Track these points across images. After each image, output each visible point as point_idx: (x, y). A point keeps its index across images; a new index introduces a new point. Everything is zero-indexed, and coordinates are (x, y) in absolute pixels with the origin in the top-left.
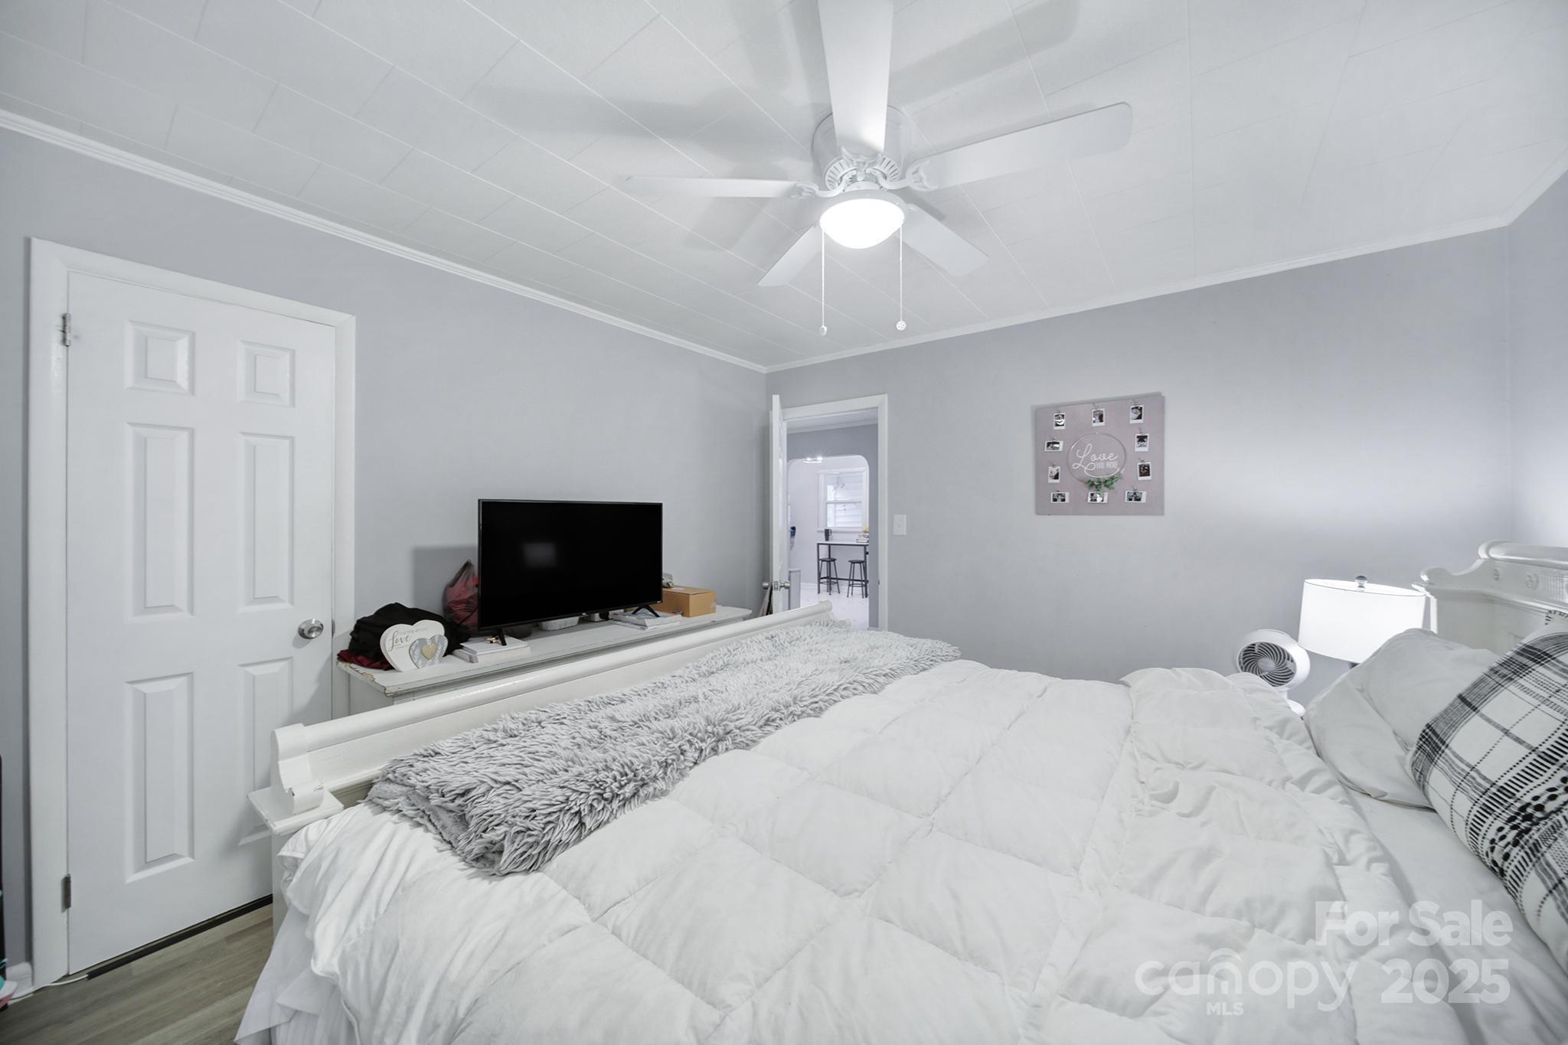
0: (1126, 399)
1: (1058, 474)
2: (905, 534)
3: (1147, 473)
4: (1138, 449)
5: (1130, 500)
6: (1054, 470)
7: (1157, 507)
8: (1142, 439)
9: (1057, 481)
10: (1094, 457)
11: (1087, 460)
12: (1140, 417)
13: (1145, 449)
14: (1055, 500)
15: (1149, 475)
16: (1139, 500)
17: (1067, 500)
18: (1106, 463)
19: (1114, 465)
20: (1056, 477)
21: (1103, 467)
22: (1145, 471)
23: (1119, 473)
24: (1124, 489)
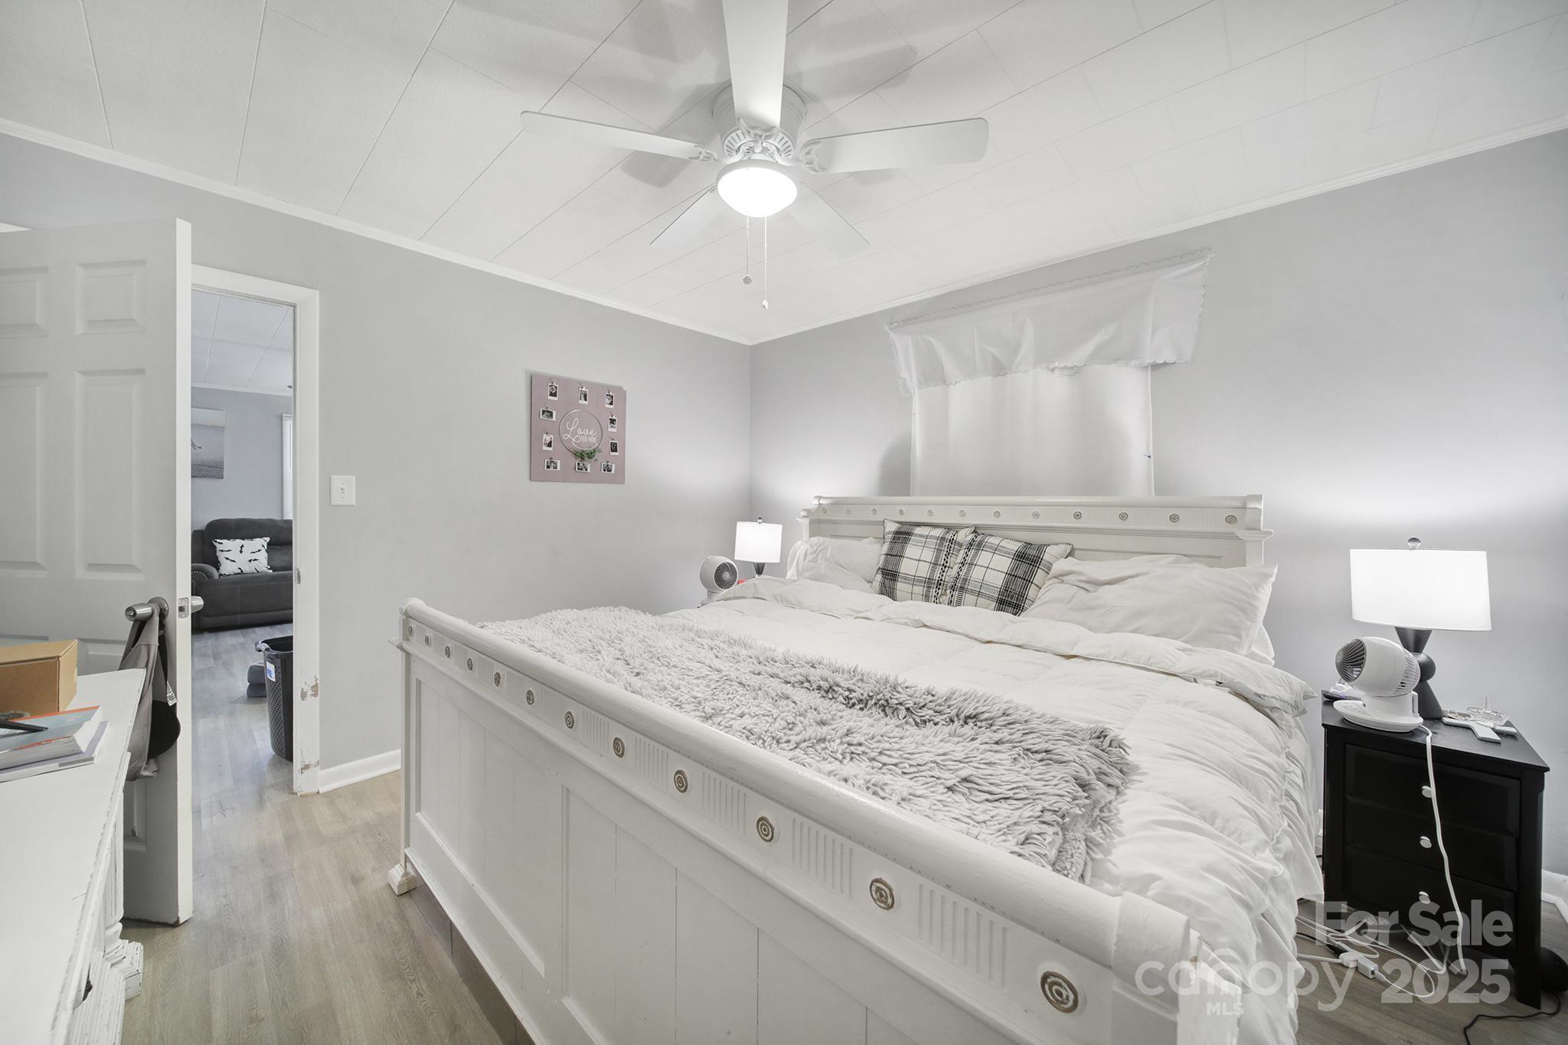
0: (603, 386)
1: (551, 442)
2: (354, 504)
3: (615, 450)
4: (610, 430)
5: (605, 470)
6: (547, 438)
7: (620, 479)
8: (612, 421)
9: (551, 449)
10: (580, 431)
11: (574, 433)
12: (611, 404)
13: (615, 430)
14: (548, 467)
15: (616, 451)
16: (610, 471)
17: (559, 468)
18: (587, 438)
19: (593, 440)
20: (549, 445)
21: (586, 441)
22: (614, 448)
23: (597, 447)
24: (601, 458)
